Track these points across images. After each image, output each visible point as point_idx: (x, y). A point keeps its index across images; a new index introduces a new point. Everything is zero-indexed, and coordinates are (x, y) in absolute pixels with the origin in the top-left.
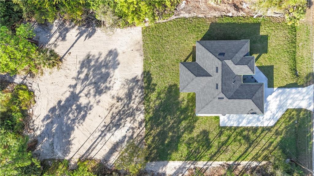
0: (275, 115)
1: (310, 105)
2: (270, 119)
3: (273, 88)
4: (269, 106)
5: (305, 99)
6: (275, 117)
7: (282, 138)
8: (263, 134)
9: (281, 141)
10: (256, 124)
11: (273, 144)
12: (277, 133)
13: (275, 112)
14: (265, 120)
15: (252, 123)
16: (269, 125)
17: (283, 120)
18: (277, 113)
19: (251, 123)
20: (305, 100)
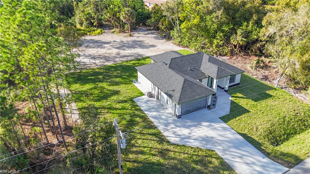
0: (190, 139)
2: (179, 135)
3: (225, 122)
4: (196, 128)
6: (186, 140)
7: (159, 164)
8: (150, 137)
9: (153, 163)
10: (159, 125)
11: (140, 156)
12: (163, 153)
13: (194, 137)
14: (172, 131)
15: (157, 121)
16: (168, 138)
17: (191, 152)
18: (194, 139)
19: (157, 119)
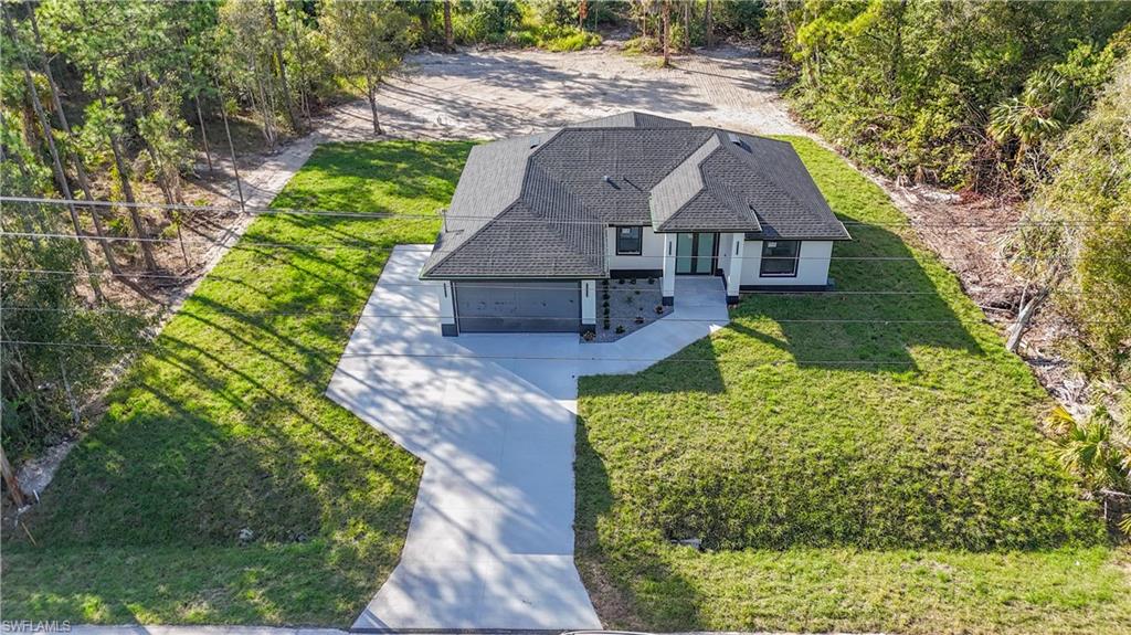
0: (396, 401)
1: (423, 587)
3: (580, 395)
5: (471, 551)
18: (408, 407)
20: (462, 553)
